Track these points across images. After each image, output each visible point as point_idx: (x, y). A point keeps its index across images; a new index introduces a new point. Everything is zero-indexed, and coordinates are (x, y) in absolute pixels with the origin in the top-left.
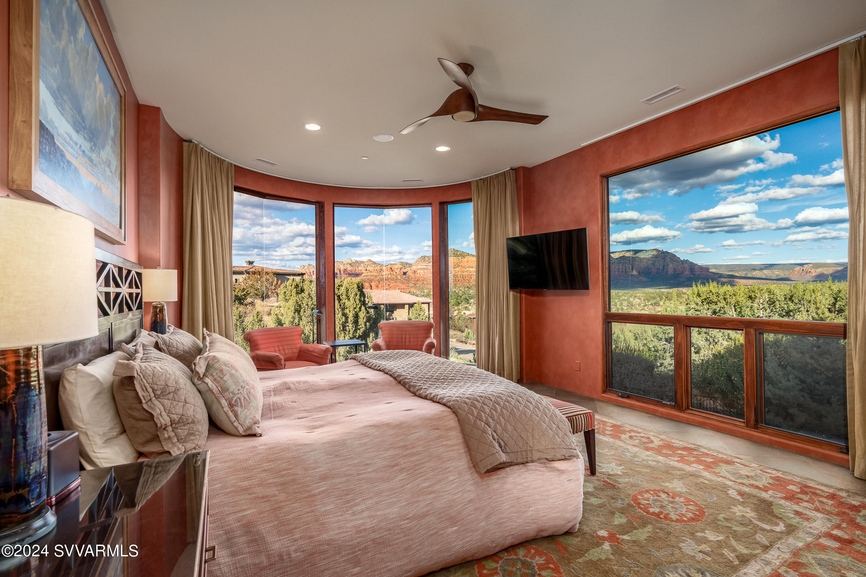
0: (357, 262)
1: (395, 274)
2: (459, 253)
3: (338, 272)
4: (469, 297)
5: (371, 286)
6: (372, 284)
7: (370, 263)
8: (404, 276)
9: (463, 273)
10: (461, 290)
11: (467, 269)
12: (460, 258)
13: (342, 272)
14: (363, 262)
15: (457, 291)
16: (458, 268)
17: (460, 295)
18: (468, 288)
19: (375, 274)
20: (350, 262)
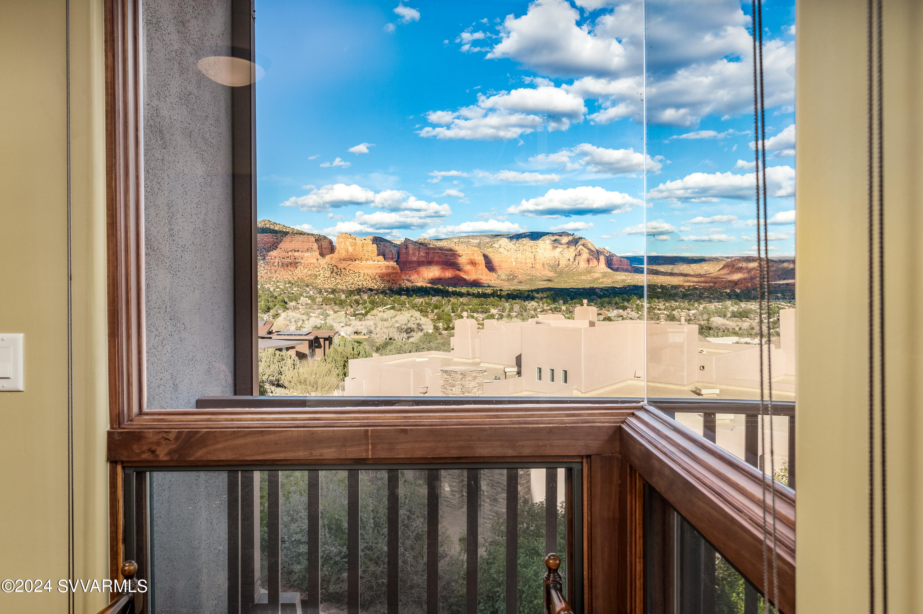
4: (289, 297)
9: (283, 260)
10: (278, 287)
11: (290, 253)
15: (272, 289)
16: (275, 252)
17: (276, 294)
18: (290, 283)
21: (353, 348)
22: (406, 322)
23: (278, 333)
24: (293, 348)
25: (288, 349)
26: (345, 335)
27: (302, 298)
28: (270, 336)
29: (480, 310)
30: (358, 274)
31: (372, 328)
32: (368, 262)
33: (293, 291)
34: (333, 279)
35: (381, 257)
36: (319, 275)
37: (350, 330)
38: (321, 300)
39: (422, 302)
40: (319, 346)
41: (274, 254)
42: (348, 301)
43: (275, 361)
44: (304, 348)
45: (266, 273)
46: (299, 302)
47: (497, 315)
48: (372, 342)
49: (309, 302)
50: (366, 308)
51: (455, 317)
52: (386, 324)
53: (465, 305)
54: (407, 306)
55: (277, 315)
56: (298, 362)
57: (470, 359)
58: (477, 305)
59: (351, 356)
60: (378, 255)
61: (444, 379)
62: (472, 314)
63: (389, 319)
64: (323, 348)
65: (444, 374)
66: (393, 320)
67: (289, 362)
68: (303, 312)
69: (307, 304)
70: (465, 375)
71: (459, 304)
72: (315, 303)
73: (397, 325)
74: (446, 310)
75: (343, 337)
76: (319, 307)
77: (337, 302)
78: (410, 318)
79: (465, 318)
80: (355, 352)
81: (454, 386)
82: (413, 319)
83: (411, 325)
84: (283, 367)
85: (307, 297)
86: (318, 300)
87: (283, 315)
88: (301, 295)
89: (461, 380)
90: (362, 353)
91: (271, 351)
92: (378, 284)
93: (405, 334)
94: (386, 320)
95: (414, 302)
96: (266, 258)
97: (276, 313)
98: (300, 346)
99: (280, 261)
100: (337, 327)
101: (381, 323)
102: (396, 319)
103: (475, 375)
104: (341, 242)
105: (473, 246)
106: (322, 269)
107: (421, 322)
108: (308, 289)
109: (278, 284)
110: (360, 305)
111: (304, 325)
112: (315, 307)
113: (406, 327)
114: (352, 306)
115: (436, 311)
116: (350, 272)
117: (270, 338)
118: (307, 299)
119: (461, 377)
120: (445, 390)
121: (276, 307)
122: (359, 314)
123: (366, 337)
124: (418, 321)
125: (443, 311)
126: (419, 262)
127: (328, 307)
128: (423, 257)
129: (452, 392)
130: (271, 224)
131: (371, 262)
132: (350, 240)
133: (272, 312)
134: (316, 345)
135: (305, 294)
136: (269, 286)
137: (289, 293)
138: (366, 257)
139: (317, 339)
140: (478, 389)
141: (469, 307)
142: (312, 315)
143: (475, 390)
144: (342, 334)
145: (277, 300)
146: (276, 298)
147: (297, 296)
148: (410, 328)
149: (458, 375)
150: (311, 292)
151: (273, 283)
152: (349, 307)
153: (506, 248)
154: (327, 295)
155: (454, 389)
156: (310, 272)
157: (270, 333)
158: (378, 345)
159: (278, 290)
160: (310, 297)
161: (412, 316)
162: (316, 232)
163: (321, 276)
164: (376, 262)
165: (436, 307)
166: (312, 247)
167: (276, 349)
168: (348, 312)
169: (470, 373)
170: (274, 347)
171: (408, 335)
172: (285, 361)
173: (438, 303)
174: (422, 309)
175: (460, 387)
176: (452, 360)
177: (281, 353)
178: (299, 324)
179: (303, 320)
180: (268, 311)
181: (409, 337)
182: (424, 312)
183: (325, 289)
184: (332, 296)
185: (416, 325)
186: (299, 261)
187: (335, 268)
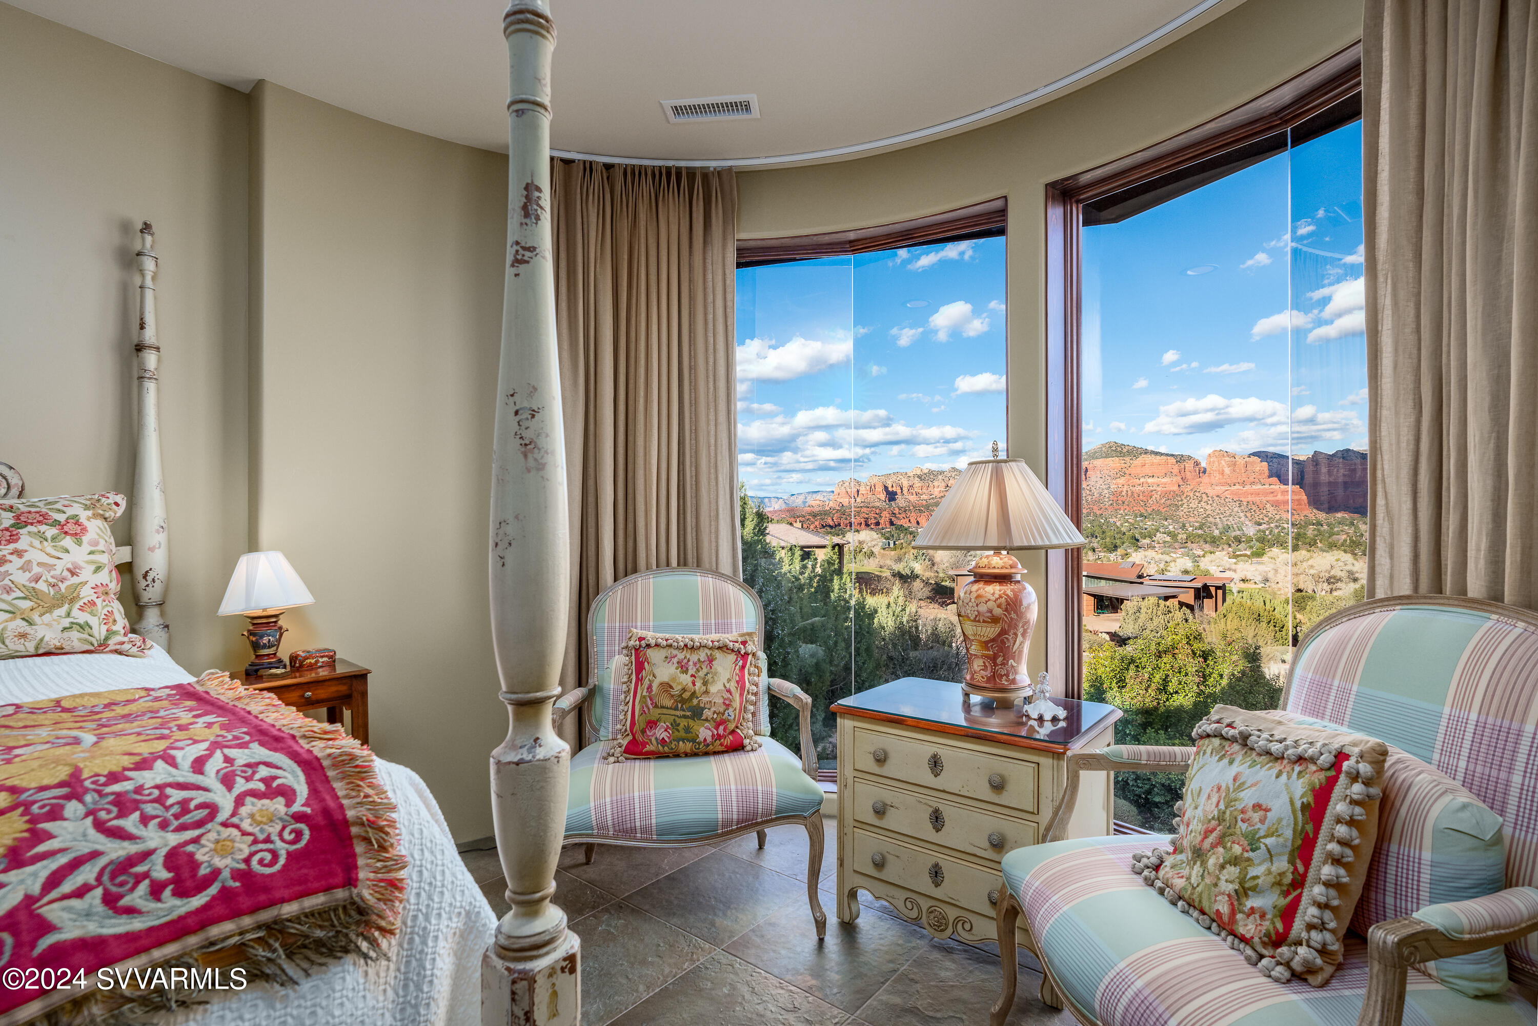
0: (931, 472)
2: (1125, 450)
3: (899, 491)
4: (1141, 534)
7: (953, 474)
9: (1134, 489)
10: (1127, 521)
11: (1142, 480)
12: (1127, 459)
13: (905, 490)
14: (942, 473)
15: (1118, 524)
16: (1123, 478)
17: (1123, 529)
18: (1141, 516)
20: (919, 472)
22: (1329, 568)
23: (1150, 578)
24: (1175, 597)
25: (1170, 598)
27: (1158, 535)
28: (1143, 581)
31: (1270, 575)
32: (1254, 487)
33: (1146, 526)
34: (1202, 510)
35: (1275, 479)
36: (1182, 506)
38: (1184, 536)
39: (1345, 541)
40: (1210, 596)
41: (1121, 481)
43: (1159, 613)
44: (1189, 598)
46: (1154, 539)
49: (1168, 539)
50: (1251, 547)
52: (1294, 570)
54: (1320, 544)
60: (1270, 476)
64: (1214, 599)
66: (1306, 565)
68: (1160, 551)
69: (1165, 542)
72: (1176, 541)
73: (1312, 572)
76: (1182, 546)
77: (1209, 539)
78: (1335, 563)
82: (1341, 564)
83: (1336, 572)
85: (1165, 533)
86: (1180, 537)
88: (1157, 531)
91: (1151, 600)
95: (1330, 540)
96: (1112, 487)
97: (1125, 552)
98: (1184, 594)
99: (1129, 490)
102: (1311, 563)
104: (1214, 462)
106: (1186, 498)
107: (1355, 569)
108: (1166, 523)
109: (1127, 517)
110: (1243, 544)
112: (1177, 545)
113: (1327, 575)
114: (1230, 545)
116: (1227, 500)
117: (1142, 583)
118: (1165, 536)
121: (1125, 545)
122: (1241, 555)
123: (1261, 586)
124: (1349, 567)
127: (1195, 546)
128: (1345, 476)
130: (1119, 446)
131: (1259, 486)
132: (1227, 459)
133: (1120, 551)
134: (1205, 594)
135: (1161, 530)
136: (1115, 520)
137: (1141, 528)
138: (1252, 479)
139: (1206, 587)
142: (1174, 555)
145: (1125, 537)
146: (1124, 534)
147: (1152, 531)
148: (1335, 577)
150: (1171, 527)
151: (1120, 516)
152: (1226, 547)
154: (1193, 531)
156: (1168, 502)
157: (1141, 577)
159: (1127, 524)
160: (1169, 534)
161: (1337, 560)
162: (1177, 451)
163: (1185, 506)
164: (1267, 486)
166: (1172, 470)
168: (1226, 553)
171: (1330, 586)
178: (1162, 566)
180: (1115, 550)
183: (1190, 522)
184: (1200, 532)
185: (1344, 572)
186: (1154, 488)
187: (1204, 496)
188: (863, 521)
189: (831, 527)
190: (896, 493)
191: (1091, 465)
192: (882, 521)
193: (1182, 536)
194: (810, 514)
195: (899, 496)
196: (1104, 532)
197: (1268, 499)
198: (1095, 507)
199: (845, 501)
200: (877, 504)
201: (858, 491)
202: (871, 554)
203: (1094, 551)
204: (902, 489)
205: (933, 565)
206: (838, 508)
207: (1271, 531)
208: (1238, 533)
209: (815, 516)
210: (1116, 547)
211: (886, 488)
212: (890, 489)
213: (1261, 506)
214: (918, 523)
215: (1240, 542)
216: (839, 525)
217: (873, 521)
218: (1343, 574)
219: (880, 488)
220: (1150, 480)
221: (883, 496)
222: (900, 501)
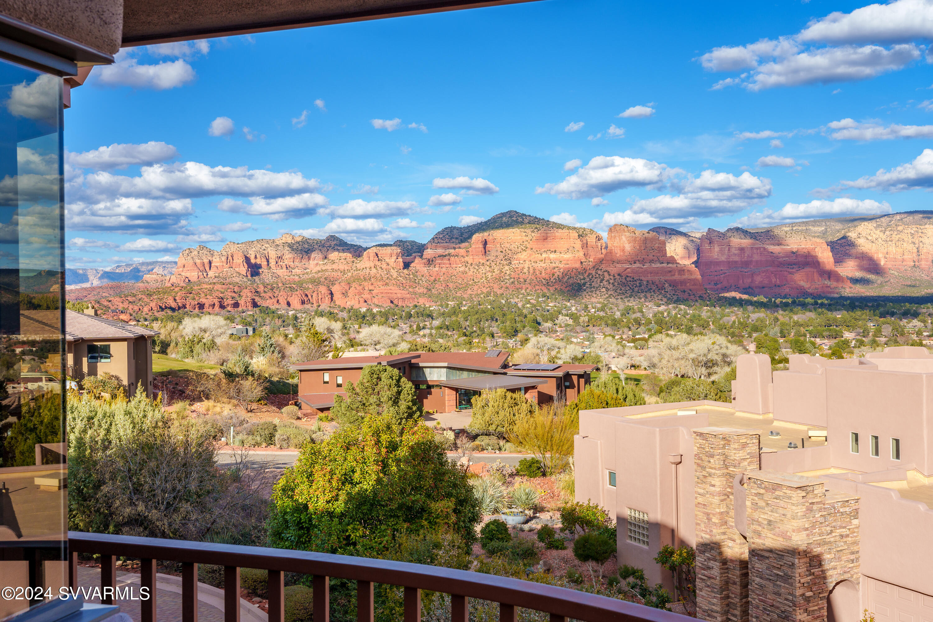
1: (384, 266)
2: (526, 221)
3: (264, 263)
4: (543, 316)
5: (332, 294)
6: (334, 289)
7: (333, 243)
8: (406, 271)
9: (535, 265)
10: (529, 302)
11: (544, 255)
12: (529, 230)
13: (272, 262)
15: (520, 305)
16: (524, 254)
17: (525, 311)
19: (342, 267)
20: (289, 240)
21: (617, 390)
22: (706, 352)
23: (517, 367)
24: (534, 387)
25: (527, 389)
26: (616, 369)
27: (561, 317)
28: (504, 371)
29: (825, 334)
30: (638, 282)
31: (655, 360)
32: (653, 265)
33: (548, 308)
34: (604, 290)
36: (584, 285)
37: (624, 361)
38: (586, 319)
39: (734, 322)
40: (572, 386)
41: (522, 257)
42: (625, 320)
43: (506, 405)
44: (550, 388)
45: (513, 283)
46: (556, 322)
47: (854, 342)
48: (654, 380)
49: (570, 322)
50: (650, 330)
51: (785, 344)
52: (676, 354)
53: (801, 325)
54: (712, 327)
55: (525, 341)
56: (537, 408)
57: (759, 414)
58: (821, 326)
59: (613, 402)
61: (698, 445)
62: (813, 339)
63: (680, 347)
64: (576, 389)
65: (698, 437)
66: (687, 349)
67: (524, 407)
68: (562, 336)
69: (567, 325)
70: (729, 441)
71: (792, 324)
72: (578, 324)
73: (692, 356)
74: (772, 333)
75: (615, 371)
76: (583, 329)
77: (610, 322)
78: (712, 346)
79: (752, 353)
80: (620, 396)
81: (712, 456)
82: (716, 347)
83: (712, 356)
84: (516, 414)
85: (567, 315)
86: (582, 319)
87: (533, 340)
88: (560, 313)
89: (724, 447)
90: (630, 396)
91: (501, 391)
92: (668, 296)
93: (704, 369)
94: (676, 348)
95: (721, 322)
96: (513, 263)
97: (525, 338)
98: (545, 385)
99: (530, 266)
100: (605, 357)
101: (668, 352)
102: (691, 347)
103: (744, 441)
104: (614, 236)
105: (814, 237)
106: (588, 276)
107: (728, 352)
108: (568, 304)
109: (529, 298)
110: (642, 327)
111: (559, 355)
112: (578, 329)
113: (705, 359)
114: (630, 328)
115: (755, 335)
116: (628, 279)
117: (505, 374)
118: (567, 318)
119: (722, 443)
120: (699, 462)
121: (526, 329)
122: (640, 339)
123: (648, 372)
124: (724, 351)
125: (766, 335)
126: (729, 262)
127: (596, 329)
128: (735, 255)
129: (710, 465)
130: (519, 216)
131: (658, 265)
132: (627, 233)
133: (520, 336)
134: (567, 384)
135: (564, 312)
136: (516, 300)
137: (543, 310)
138: (651, 257)
139: (568, 376)
140: (750, 462)
141: (807, 328)
142: (575, 340)
143: (745, 463)
144: (614, 368)
145: (527, 320)
146: (525, 316)
147: (554, 313)
148: (712, 361)
149: (719, 440)
150: (573, 309)
151: (521, 296)
152: (626, 330)
153: (870, 238)
154: (595, 312)
155: (712, 461)
156: (571, 281)
157: (505, 366)
158: (662, 384)
159: (528, 306)
160: (571, 316)
161: (714, 343)
162: (578, 225)
163: (587, 285)
164: (665, 265)
165: (756, 329)
166: (574, 245)
167: (508, 390)
168: (624, 337)
169: (736, 437)
170: (504, 387)
171: (708, 371)
172: (519, 406)
173: (759, 322)
174: (733, 333)
175: (722, 458)
176: (733, 414)
177: (514, 395)
178: (553, 353)
179: (559, 348)
180: (515, 335)
181: (710, 374)
182: (737, 336)
183: (592, 303)
184: (602, 314)
185: (720, 355)
186: (557, 265)
187: (606, 274)
188: (216, 301)
189: (173, 310)
190: (260, 266)
191: (491, 237)
192: (242, 302)
193: (584, 319)
194: (143, 292)
195: (264, 270)
196: (504, 315)
197: (667, 278)
198: (495, 286)
199: (193, 275)
200: (237, 280)
201: (210, 263)
202: (212, 346)
203: (493, 336)
204: (268, 261)
205: (283, 357)
206: (182, 284)
207: (669, 313)
208: (638, 315)
209: (150, 295)
210: (516, 332)
211: (247, 259)
212: (253, 261)
213: (660, 286)
214: (289, 304)
215: (640, 324)
216: (184, 307)
217: (231, 302)
218: (719, 358)
219: (239, 260)
220: (552, 256)
221: (243, 269)
222: (266, 275)
